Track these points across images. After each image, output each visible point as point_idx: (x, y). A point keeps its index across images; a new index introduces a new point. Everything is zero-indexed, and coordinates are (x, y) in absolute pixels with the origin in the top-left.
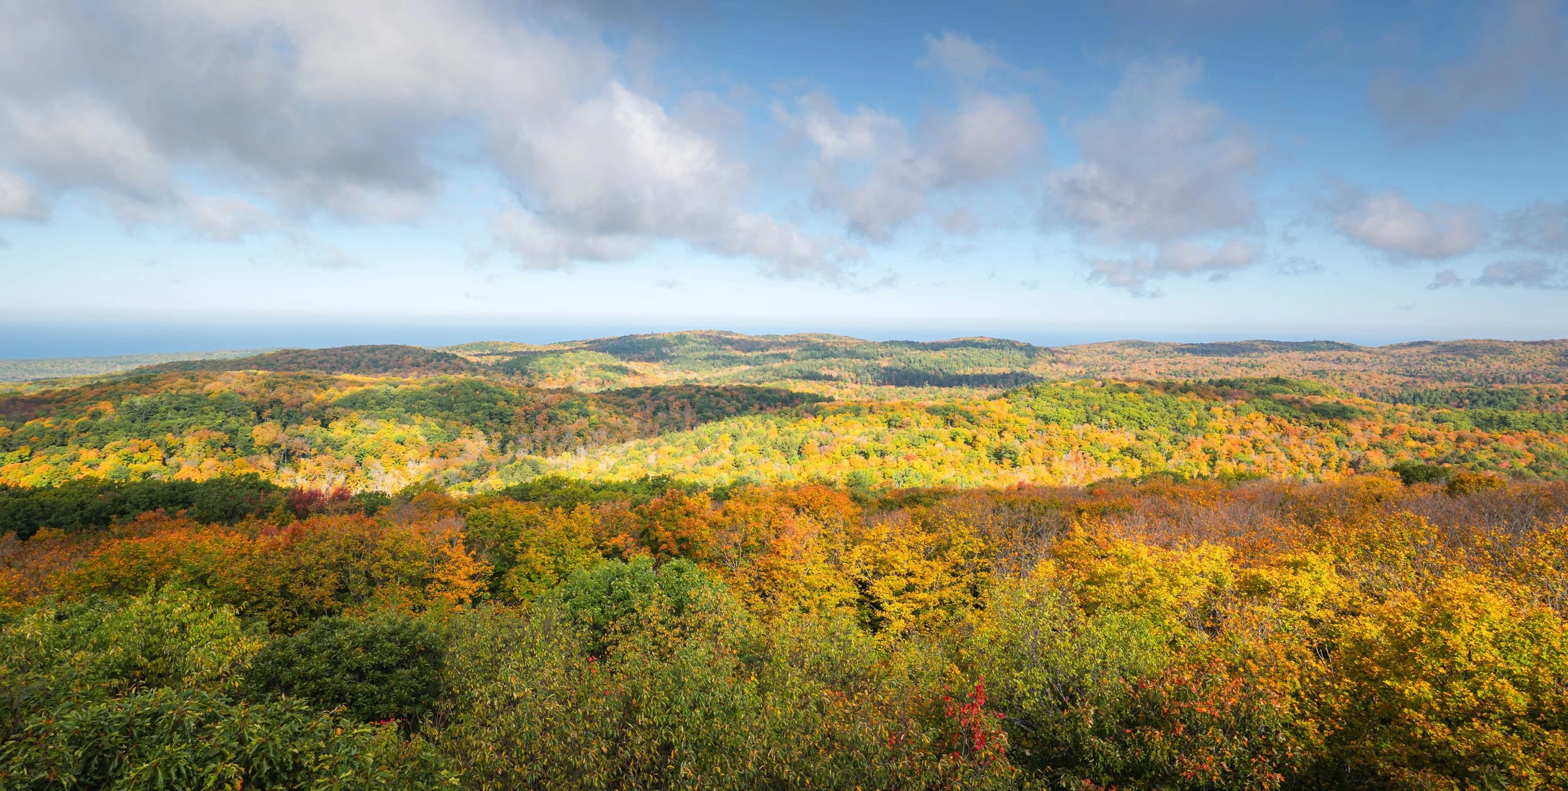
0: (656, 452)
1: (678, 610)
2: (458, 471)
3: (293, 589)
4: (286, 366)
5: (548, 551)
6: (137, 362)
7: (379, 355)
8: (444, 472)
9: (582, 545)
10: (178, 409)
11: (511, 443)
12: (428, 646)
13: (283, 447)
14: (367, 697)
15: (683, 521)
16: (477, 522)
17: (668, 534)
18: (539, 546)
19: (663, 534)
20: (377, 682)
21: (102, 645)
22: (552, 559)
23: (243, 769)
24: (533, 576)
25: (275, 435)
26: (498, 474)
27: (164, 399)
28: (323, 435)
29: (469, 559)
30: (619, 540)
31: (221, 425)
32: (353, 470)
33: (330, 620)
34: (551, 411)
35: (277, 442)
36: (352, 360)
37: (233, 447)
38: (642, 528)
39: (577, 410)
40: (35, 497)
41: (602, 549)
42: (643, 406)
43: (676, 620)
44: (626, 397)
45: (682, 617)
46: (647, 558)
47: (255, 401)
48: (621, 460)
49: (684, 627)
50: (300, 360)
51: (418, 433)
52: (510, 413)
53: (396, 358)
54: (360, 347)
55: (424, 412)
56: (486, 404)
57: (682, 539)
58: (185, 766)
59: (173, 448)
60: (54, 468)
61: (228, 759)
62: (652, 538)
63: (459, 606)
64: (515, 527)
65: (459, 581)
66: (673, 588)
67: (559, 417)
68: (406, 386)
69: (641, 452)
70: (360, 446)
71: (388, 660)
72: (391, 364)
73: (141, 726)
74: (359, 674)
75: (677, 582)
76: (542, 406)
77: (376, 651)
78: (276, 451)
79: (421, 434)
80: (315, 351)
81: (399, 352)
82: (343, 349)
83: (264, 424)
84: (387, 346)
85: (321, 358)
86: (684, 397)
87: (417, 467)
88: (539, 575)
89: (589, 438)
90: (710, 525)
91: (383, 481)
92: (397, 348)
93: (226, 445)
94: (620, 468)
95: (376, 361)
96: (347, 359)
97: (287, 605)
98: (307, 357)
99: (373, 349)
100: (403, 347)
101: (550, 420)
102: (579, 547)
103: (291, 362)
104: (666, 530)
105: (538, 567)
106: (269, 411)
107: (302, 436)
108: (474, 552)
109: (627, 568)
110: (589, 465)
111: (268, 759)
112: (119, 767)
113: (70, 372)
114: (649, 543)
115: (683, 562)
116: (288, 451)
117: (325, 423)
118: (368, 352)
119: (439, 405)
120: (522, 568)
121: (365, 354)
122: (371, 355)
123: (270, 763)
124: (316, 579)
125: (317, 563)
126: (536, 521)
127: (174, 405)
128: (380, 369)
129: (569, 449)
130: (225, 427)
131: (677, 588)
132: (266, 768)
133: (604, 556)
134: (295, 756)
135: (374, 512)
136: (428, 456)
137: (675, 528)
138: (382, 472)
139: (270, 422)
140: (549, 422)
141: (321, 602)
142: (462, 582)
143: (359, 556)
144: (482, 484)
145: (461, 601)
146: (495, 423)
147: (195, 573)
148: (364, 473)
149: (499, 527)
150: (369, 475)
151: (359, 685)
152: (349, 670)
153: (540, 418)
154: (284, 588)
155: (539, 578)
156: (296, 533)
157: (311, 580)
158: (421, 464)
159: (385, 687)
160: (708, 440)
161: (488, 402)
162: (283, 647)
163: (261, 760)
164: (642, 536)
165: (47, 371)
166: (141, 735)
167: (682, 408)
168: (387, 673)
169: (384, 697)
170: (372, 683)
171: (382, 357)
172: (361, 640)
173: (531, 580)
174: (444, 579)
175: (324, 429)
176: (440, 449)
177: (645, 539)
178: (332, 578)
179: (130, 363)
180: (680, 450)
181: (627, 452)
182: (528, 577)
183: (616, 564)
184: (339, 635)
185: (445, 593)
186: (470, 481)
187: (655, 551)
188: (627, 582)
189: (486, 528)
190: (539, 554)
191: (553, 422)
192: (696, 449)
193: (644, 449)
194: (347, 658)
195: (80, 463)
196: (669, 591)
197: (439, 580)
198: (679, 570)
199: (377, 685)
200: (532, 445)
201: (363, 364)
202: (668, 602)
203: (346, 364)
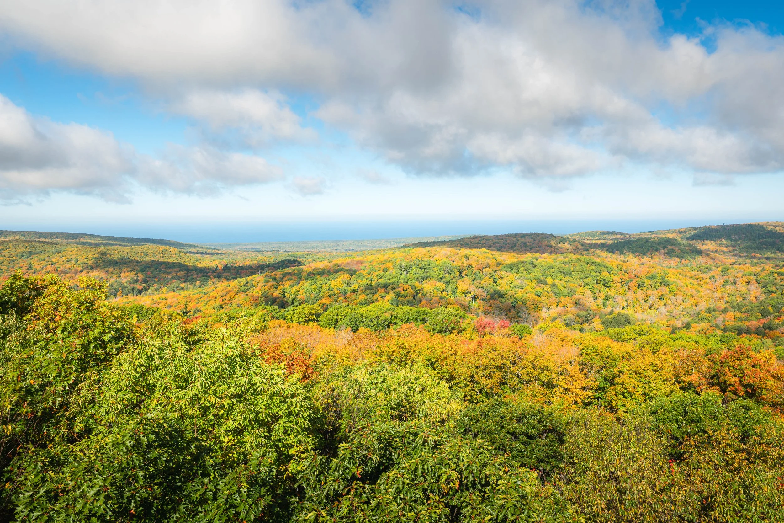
0: (723, 315)
1: (744, 438)
2: (574, 317)
3: (477, 378)
4: (476, 245)
5: (639, 379)
6: (404, 242)
7: (527, 240)
8: (565, 317)
9: (664, 378)
10: (421, 268)
11: (610, 301)
12: (554, 427)
13: (472, 294)
14: (519, 452)
15: (749, 371)
16: (589, 352)
17: (736, 379)
18: (631, 374)
19: (731, 379)
20: (526, 444)
21: (389, 391)
22: (641, 385)
23: (459, 476)
24: (626, 394)
25: (468, 286)
26: (600, 321)
27: (415, 262)
28: (494, 288)
29: (582, 376)
30: (694, 378)
31: (441, 278)
32: (510, 311)
33: (499, 400)
34: (640, 280)
35: (469, 290)
36: (511, 242)
37: (447, 291)
38: (714, 372)
39: (660, 281)
40: (359, 311)
41: (679, 382)
42: (713, 280)
43: (742, 446)
44: (700, 272)
45: (748, 445)
46: (718, 394)
47: (459, 265)
48: (694, 319)
49: (749, 454)
50: (483, 242)
51: (549, 290)
52: (610, 280)
53: (537, 241)
54: (516, 235)
55: (553, 277)
56: (594, 273)
57: (748, 385)
58: (431, 467)
59: (419, 290)
60: (367, 297)
61: (452, 468)
62: (722, 380)
63: (574, 406)
64: (615, 358)
65: (575, 390)
66: (739, 421)
67: (646, 284)
68: (543, 260)
69: (710, 315)
70: (515, 296)
71: (532, 432)
72: (534, 245)
73: (409, 438)
74: (515, 436)
75: (744, 417)
76: (634, 276)
77: (525, 423)
78: (468, 295)
79: (551, 291)
80: (491, 237)
81: (539, 237)
82: (508, 235)
83: (463, 279)
84: (532, 234)
85: (494, 241)
86: (750, 275)
87: (548, 312)
88: (631, 394)
89: (669, 301)
90: (773, 376)
91: (527, 319)
92: (538, 235)
93: (444, 290)
94: (693, 325)
95: (526, 243)
96: (509, 241)
97: (473, 387)
98: (487, 240)
99: (524, 236)
100: (543, 234)
101: (639, 286)
102: (661, 379)
103: (478, 243)
104: (735, 376)
105: (630, 389)
106: (466, 271)
107: (483, 288)
108: (585, 371)
109: (700, 399)
110: (667, 321)
111: (472, 473)
112: (398, 457)
113: (375, 247)
114: (719, 384)
115: (750, 402)
116: (475, 296)
117: (496, 280)
118: (521, 237)
119: (563, 273)
120: (619, 387)
121: (519, 239)
122: (523, 240)
123: (473, 477)
124: (489, 374)
125: (490, 365)
126: (630, 356)
127: (420, 266)
128: (528, 248)
129: (653, 308)
130: (443, 280)
131: (743, 422)
132: (471, 479)
133: (681, 388)
134: (487, 476)
135: (522, 337)
136: (555, 305)
137: (742, 375)
138: (527, 313)
139: (466, 278)
140: (638, 288)
141: (492, 389)
142: (577, 390)
143: (514, 363)
144: (590, 327)
145: (576, 403)
146: (600, 286)
147: (428, 360)
148: (515, 313)
149: (603, 357)
150: (519, 314)
151: (514, 443)
152: (508, 432)
153: (632, 285)
154: (472, 376)
155: (631, 396)
156: (480, 344)
157: (487, 374)
158: (551, 310)
159: (529, 448)
160: (771, 309)
161: (596, 272)
162: (474, 410)
163: (469, 473)
164: (713, 377)
165: (366, 246)
166: (408, 442)
167: (748, 283)
168: (531, 439)
169: (528, 454)
170: (522, 443)
171: (529, 240)
172: (516, 415)
173: (625, 397)
174: (565, 386)
175: (494, 284)
176: (563, 302)
177: (715, 380)
178: (498, 375)
179: (400, 242)
180: (745, 316)
181: (699, 314)
182: (623, 394)
183: (690, 395)
184: (504, 410)
185: (565, 396)
186: (581, 324)
187: (724, 391)
188: (700, 409)
189: (594, 357)
190: (631, 379)
191: (641, 288)
192: (759, 315)
193: (714, 313)
194: (508, 425)
195: (378, 295)
196: (736, 422)
197: (561, 386)
198: (747, 409)
199: (525, 446)
200: (625, 303)
201: (518, 245)
202: (736, 432)
203: (508, 245)
